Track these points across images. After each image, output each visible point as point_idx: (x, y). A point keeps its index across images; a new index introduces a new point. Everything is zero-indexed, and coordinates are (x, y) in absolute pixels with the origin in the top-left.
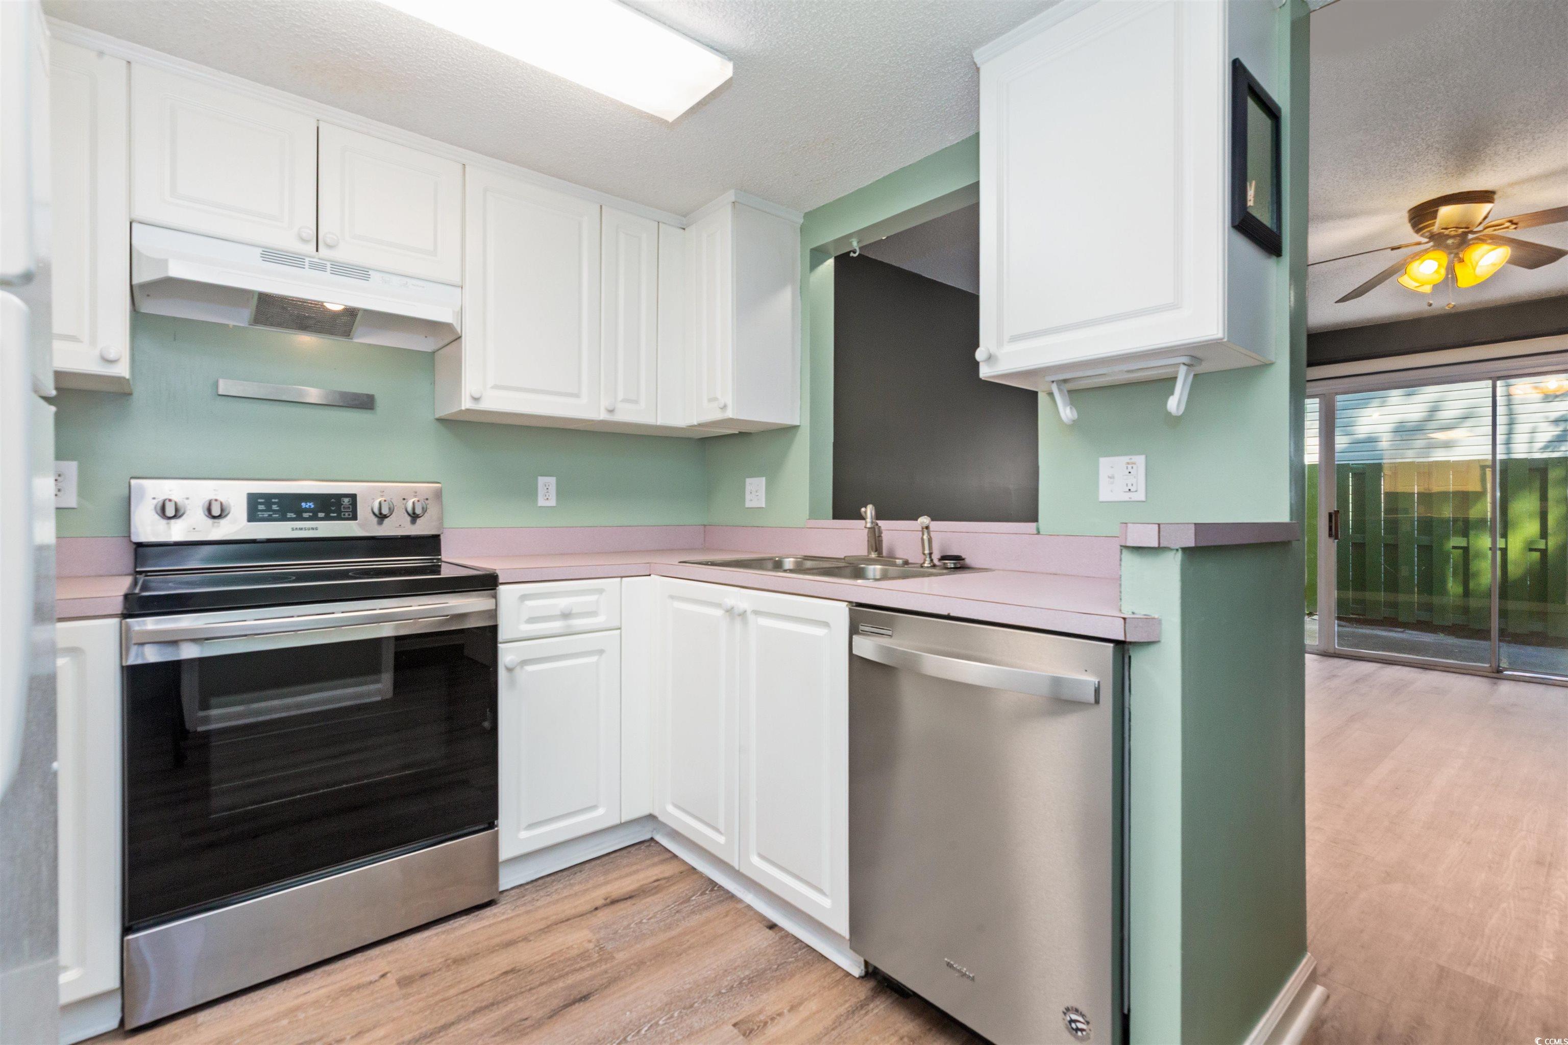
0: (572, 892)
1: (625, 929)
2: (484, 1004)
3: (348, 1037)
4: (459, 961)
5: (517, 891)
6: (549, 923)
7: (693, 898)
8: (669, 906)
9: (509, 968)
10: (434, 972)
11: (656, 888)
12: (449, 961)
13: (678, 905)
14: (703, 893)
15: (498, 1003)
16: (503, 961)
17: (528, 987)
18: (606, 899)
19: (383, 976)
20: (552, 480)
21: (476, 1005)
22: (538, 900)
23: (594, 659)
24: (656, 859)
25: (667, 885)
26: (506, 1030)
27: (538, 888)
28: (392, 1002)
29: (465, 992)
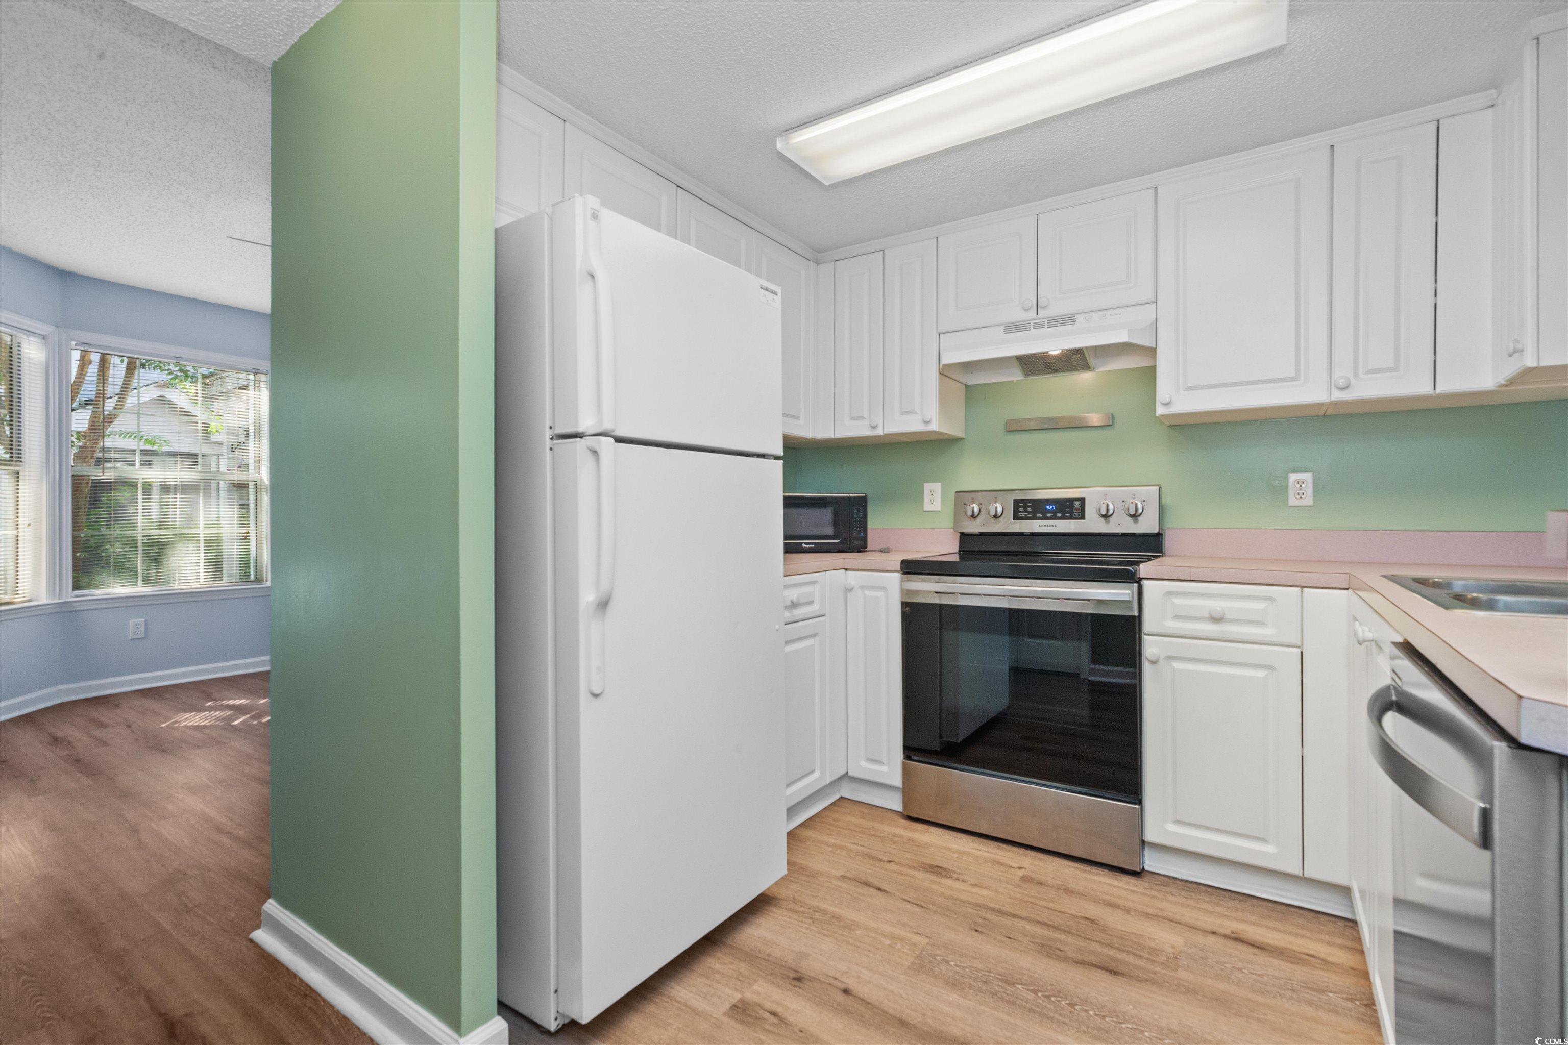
0: (1210, 908)
1: (1217, 962)
2: (1049, 923)
3: (969, 883)
4: (1068, 891)
5: (1166, 879)
6: (1160, 914)
8: (1291, 980)
9: (1092, 918)
10: (1047, 886)
12: (1063, 887)
13: (1303, 987)
14: (1352, 1000)
15: (1059, 930)
16: (1093, 911)
17: (1087, 937)
18: (1233, 933)
19: (1020, 868)
21: (1045, 920)
23: (1260, 674)
24: (1340, 941)
25: (1318, 966)
26: (1043, 945)
27: (1185, 888)
28: (1008, 883)
29: (1049, 908)
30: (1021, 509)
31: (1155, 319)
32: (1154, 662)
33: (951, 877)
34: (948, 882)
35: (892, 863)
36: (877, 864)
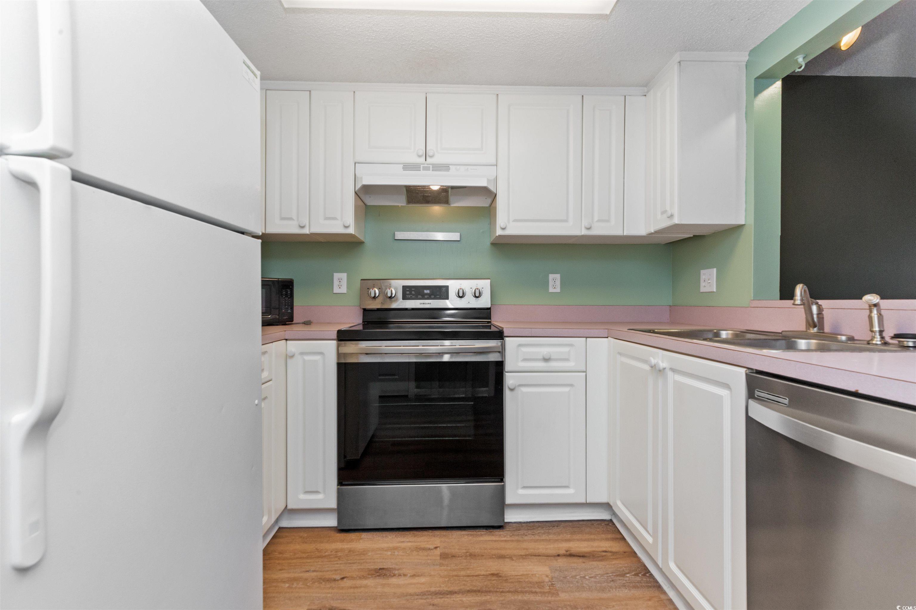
0: (547, 538)
1: (572, 577)
2: (475, 589)
3: (409, 575)
4: (473, 556)
5: (517, 525)
6: (527, 553)
7: (628, 575)
8: (607, 574)
9: (496, 572)
10: (459, 557)
11: (603, 556)
12: (468, 554)
13: (615, 576)
14: (637, 575)
15: (482, 592)
16: (494, 566)
17: (501, 590)
18: (567, 551)
19: (436, 548)
20: (558, 276)
21: (471, 587)
22: (526, 536)
23: (566, 389)
24: (609, 536)
25: (612, 557)
27: (529, 528)
28: (434, 565)
29: (468, 576)
30: (408, 293)
31: (496, 176)
32: (512, 390)
33: (394, 575)
34: (394, 581)
35: (345, 579)
36: (333, 584)
